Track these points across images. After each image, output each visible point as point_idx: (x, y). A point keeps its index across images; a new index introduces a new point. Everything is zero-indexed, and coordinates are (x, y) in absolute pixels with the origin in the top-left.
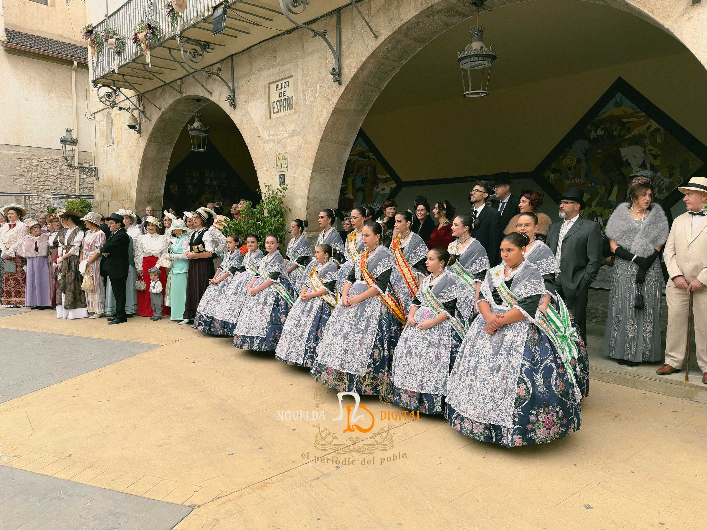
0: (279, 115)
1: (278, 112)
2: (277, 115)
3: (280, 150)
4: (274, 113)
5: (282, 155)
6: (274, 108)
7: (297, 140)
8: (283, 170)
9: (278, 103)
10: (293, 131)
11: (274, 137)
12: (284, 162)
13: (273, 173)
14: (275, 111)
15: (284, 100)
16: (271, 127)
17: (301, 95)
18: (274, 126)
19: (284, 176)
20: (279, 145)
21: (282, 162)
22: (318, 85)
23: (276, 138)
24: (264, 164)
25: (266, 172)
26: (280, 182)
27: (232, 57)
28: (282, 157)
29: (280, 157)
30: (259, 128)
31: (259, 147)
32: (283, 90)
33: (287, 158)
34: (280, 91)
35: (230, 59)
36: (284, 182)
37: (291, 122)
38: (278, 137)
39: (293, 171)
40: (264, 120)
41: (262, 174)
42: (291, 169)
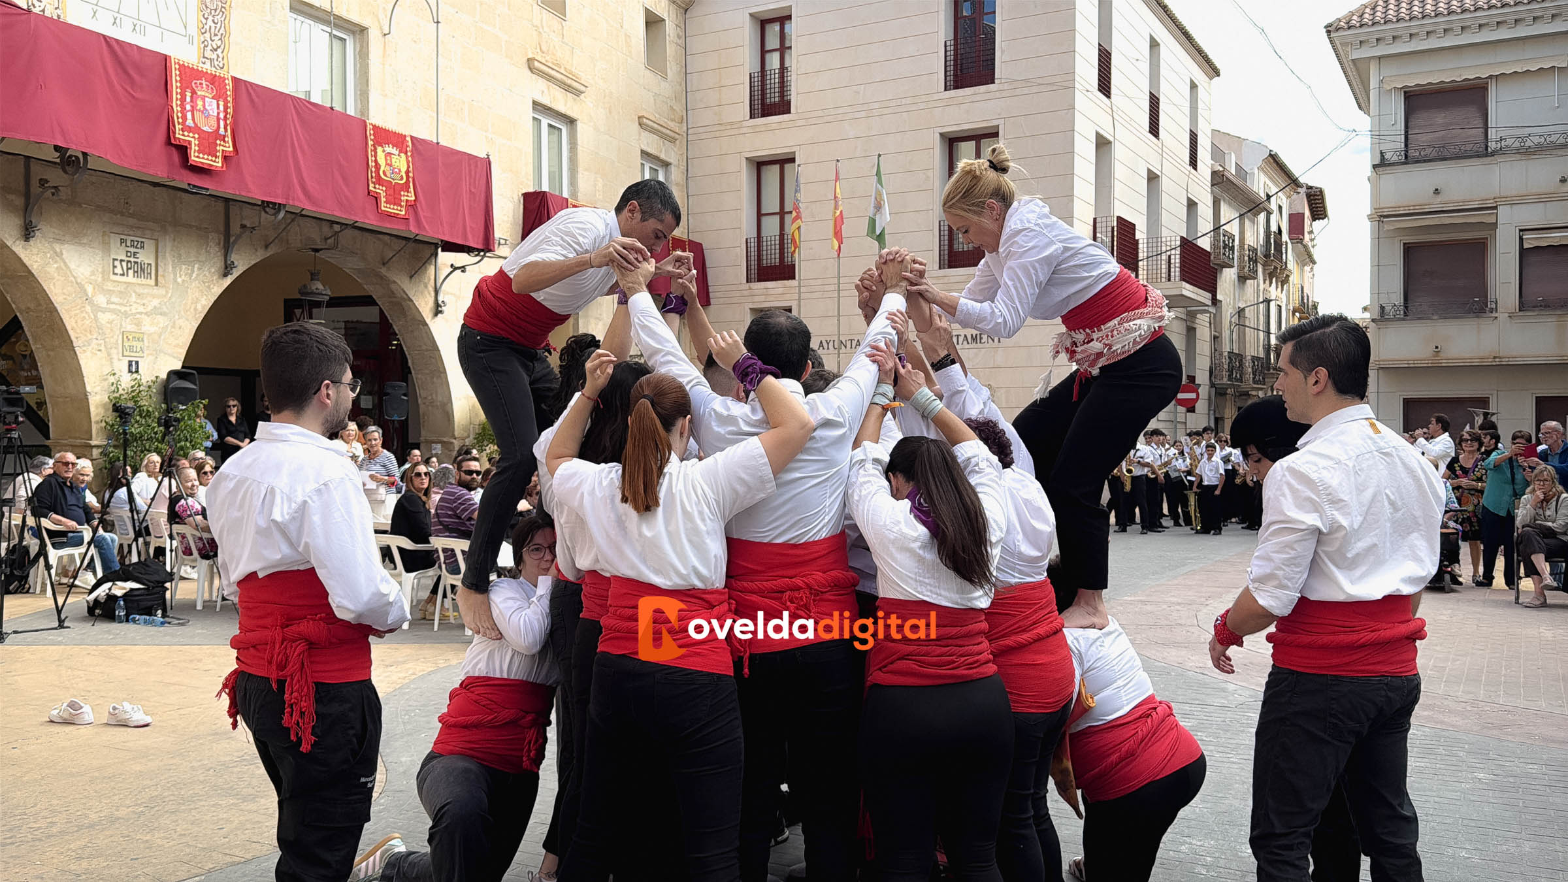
0: (124, 279)
1: (123, 275)
2: (118, 278)
3: (129, 327)
4: (114, 274)
5: (134, 335)
6: (114, 267)
7: (162, 321)
8: (137, 354)
9: (124, 264)
10: (155, 307)
11: (118, 307)
12: (139, 344)
13: (115, 356)
14: (116, 271)
15: (135, 263)
16: (114, 291)
17: (171, 269)
18: (120, 292)
19: (137, 363)
20: (128, 320)
21: (134, 343)
22: (196, 266)
23: (123, 309)
24: (95, 341)
25: (99, 353)
26: (130, 371)
27: (27, 158)
28: (134, 338)
29: (130, 337)
30: (86, 286)
31: (84, 315)
32: (133, 250)
33: (143, 340)
34: (129, 249)
35: (22, 161)
36: (137, 372)
37: (154, 296)
38: (127, 309)
39: (151, 358)
40: (100, 279)
41: (88, 354)
42: (148, 355)
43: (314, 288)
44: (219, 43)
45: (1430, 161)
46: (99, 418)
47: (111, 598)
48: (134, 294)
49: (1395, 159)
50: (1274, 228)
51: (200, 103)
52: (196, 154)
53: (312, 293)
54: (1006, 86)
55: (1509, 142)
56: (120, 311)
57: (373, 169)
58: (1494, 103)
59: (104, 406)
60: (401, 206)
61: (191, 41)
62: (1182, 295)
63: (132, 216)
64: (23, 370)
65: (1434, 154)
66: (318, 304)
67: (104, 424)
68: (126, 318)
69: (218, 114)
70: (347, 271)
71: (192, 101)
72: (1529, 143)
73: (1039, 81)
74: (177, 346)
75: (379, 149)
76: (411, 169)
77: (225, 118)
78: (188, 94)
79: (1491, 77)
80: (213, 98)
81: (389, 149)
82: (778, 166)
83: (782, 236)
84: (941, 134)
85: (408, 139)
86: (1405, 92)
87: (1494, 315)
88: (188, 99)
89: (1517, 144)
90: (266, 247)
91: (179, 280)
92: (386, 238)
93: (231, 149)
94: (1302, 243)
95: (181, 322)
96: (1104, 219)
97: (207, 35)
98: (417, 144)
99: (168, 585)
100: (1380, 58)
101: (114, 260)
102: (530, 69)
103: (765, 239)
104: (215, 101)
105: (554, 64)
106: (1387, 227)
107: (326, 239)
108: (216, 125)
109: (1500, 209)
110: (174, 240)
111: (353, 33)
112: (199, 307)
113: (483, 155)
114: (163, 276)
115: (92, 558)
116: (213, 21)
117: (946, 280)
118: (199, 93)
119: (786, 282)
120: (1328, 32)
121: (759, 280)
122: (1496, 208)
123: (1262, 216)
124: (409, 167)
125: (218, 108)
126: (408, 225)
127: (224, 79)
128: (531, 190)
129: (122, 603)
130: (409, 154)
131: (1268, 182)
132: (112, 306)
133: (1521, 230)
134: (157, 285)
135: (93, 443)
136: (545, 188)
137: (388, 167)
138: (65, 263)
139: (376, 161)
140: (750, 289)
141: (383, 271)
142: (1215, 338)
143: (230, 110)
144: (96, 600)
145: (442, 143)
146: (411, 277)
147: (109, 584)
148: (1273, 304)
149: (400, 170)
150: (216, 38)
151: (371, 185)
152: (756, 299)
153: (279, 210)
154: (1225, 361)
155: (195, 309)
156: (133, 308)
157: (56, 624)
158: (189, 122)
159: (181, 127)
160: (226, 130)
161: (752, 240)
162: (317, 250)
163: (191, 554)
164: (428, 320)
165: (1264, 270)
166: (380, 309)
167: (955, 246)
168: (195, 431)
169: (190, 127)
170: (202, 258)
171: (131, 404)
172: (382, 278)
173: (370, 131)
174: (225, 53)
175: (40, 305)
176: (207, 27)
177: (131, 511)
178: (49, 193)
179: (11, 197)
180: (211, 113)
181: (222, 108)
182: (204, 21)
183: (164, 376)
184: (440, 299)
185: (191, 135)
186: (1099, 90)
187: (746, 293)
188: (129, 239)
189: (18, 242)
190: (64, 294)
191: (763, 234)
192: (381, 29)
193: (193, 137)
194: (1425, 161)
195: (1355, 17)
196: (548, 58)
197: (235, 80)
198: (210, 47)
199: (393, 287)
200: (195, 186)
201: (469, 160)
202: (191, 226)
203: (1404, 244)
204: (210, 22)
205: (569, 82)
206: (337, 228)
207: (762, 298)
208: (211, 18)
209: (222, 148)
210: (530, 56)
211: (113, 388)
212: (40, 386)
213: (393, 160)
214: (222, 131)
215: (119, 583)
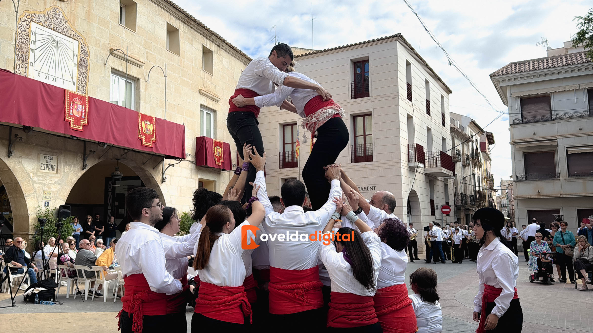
0: (45, 171)
1: (44, 169)
2: (43, 171)
3: (46, 189)
4: (41, 169)
5: (47, 192)
6: (41, 167)
7: (58, 187)
8: (48, 199)
9: (45, 165)
10: (56, 181)
11: (42, 182)
13: (40, 200)
14: (42, 168)
15: (49, 165)
16: (41, 176)
17: (63, 167)
18: (43, 176)
19: (48, 202)
20: (46, 186)
21: (48, 195)
22: (72, 166)
23: (44, 182)
24: (32, 195)
25: (34, 199)
26: (45, 206)
27: (11, 127)
28: (47, 193)
29: (46, 193)
30: (30, 174)
31: (29, 184)
32: (49, 160)
33: (51, 194)
34: (47, 160)
35: (9, 127)
36: (48, 206)
37: (55, 177)
38: (45, 182)
39: (53, 200)
40: (35, 171)
41: (30, 199)
42: (53, 199)
43: (116, 173)
44: (85, 84)
45: (531, 123)
46: (32, 224)
47: (33, 294)
48: (48, 177)
49: (518, 122)
50: (475, 148)
51: (75, 106)
52: (73, 125)
53: (116, 175)
54: (374, 98)
55: (559, 116)
56: (42, 183)
57: (140, 130)
58: (553, 102)
59: (35, 219)
60: (150, 143)
61: (74, 84)
62: (442, 172)
63: (49, 147)
64: (5, 205)
65: (532, 120)
66: (118, 179)
67: (34, 226)
68: (45, 185)
69: (82, 110)
70: (130, 167)
71: (73, 105)
72: (567, 116)
73: (386, 96)
74: (64, 196)
75: (143, 122)
76: (155, 129)
77: (85, 112)
78: (72, 103)
79: (551, 92)
80: (80, 105)
81: (146, 122)
82: (291, 126)
83: (292, 151)
84: (351, 115)
85: (154, 118)
86: (520, 98)
87: (559, 179)
88: (72, 105)
89: (562, 116)
90: (99, 158)
91: (66, 171)
92: (145, 155)
93: (86, 123)
94: (485, 153)
95: (65, 187)
96: (412, 145)
97: (80, 82)
98: (157, 120)
99: (56, 289)
100: (510, 86)
101: (41, 164)
102: (200, 93)
103: (286, 153)
104: (81, 106)
105: (208, 91)
106: (517, 147)
107: (122, 155)
108: (81, 114)
109: (558, 140)
110: (64, 156)
111: (135, 81)
112: (73, 181)
113: (182, 124)
114: (60, 170)
115: (27, 279)
116: (83, 77)
117: (354, 167)
118: (76, 103)
119: (294, 168)
120: (491, 77)
121: (284, 168)
122: (556, 139)
123: (470, 143)
124: (154, 128)
125: (82, 108)
126: (152, 150)
127: (86, 97)
128: (199, 136)
129: (37, 296)
130: (154, 124)
131: (472, 131)
132: (40, 181)
133: (566, 148)
134: (57, 173)
135: (30, 233)
136: (205, 135)
137: (146, 129)
138: (23, 165)
139: (142, 127)
140: (281, 171)
141: (143, 167)
142: (455, 188)
143: (87, 109)
144: (27, 295)
145: (167, 120)
146: (153, 169)
147: (33, 289)
148: (476, 176)
149: (150, 130)
150: (83, 83)
151: (139, 135)
152: (283, 175)
153: (105, 145)
154: (460, 197)
155: (71, 182)
156: (48, 182)
157: (11, 305)
158: (71, 113)
159: (68, 115)
160: (85, 116)
161: (282, 153)
162: (118, 159)
163: (65, 276)
164: (159, 185)
165: (472, 163)
166: (142, 181)
167: (357, 155)
168: (69, 228)
169: (71, 115)
170: (75, 163)
171: (45, 218)
172: (143, 169)
173: (140, 116)
174: (86, 88)
175: (12, 181)
176: (80, 79)
177: (43, 259)
178: (18, 139)
179: (4, 141)
180: (79, 110)
181: (83, 108)
182: (79, 77)
183: (58, 207)
184: (164, 176)
185: (71, 118)
186: (408, 99)
187: (279, 172)
188: (47, 156)
189: (5, 158)
190: (22, 177)
191: (286, 151)
192: (145, 79)
193: (72, 119)
194: (529, 123)
195: (500, 72)
196: (207, 89)
197: (90, 98)
198: (81, 86)
199: (146, 172)
200: (73, 136)
201: (177, 125)
202: (70, 151)
203: (524, 153)
204: (81, 77)
205: (214, 97)
206: (126, 151)
207: (285, 174)
208: (82, 76)
209: (83, 122)
210: (200, 88)
211: (38, 212)
212: (11, 212)
213: (148, 126)
214: (83, 116)
215: (37, 288)
